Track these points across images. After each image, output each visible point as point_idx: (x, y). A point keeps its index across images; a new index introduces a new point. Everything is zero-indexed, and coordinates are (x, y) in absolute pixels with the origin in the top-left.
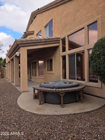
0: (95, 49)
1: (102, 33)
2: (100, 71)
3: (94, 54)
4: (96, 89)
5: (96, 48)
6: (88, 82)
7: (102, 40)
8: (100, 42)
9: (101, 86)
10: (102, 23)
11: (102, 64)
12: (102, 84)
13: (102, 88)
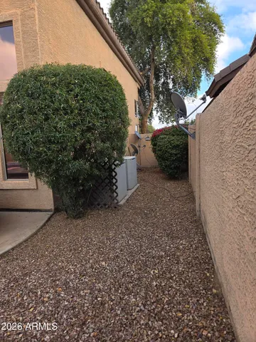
0: (10, 97)
1: (26, 56)
2: (27, 152)
3: (8, 109)
4: (25, 194)
5: (12, 93)
6: (5, 180)
7: (25, 76)
8: (19, 80)
9: (35, 184)
10: (24, 33)
11: (28, 133)
12: (36, 180)
13: (37, 188)
